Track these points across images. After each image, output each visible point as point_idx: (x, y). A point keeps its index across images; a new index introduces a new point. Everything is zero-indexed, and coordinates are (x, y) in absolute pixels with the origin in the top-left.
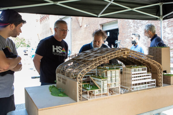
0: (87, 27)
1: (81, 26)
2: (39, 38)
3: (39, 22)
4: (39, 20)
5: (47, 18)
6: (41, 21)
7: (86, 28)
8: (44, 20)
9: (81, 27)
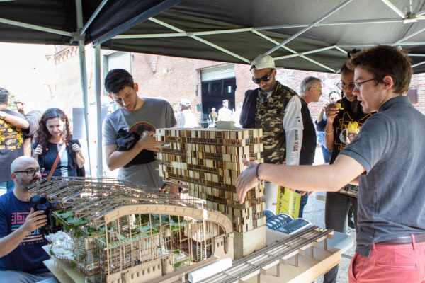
0: (169, 73)
1: (154, 70)
2: (51, 93)
3: (52, 60)
4: (53, 57)
5: (71, 54)
6: (56, 58)
7: (166, 74)
8: (65, 56)
9: (154, 72)
